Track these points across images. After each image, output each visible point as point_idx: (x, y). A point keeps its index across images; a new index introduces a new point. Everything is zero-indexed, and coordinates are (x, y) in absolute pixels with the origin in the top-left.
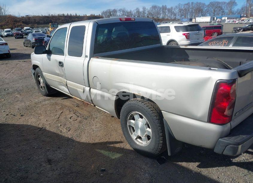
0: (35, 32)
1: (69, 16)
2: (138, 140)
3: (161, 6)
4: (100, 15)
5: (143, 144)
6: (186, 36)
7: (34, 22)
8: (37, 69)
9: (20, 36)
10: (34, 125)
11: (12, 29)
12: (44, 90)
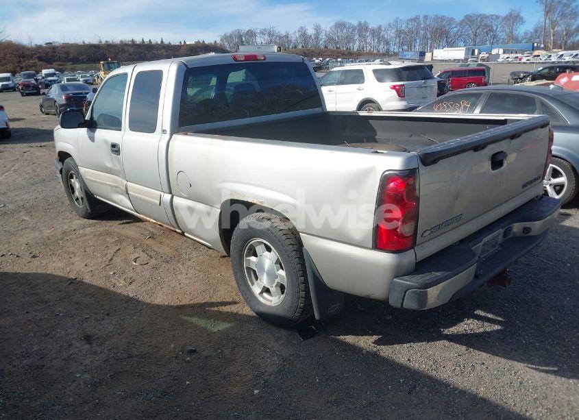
0: (68, 80)
1: (147, 45)
2: (265, 294)
3: (355, 23)
4: (218, 42)
5: (272, 301)
6: (398, 92)
7: (65, 58)
8: (68, 160)
9: (32, 90)
10: (60, 274)
11: (14, 73)
12: (83, 206)
